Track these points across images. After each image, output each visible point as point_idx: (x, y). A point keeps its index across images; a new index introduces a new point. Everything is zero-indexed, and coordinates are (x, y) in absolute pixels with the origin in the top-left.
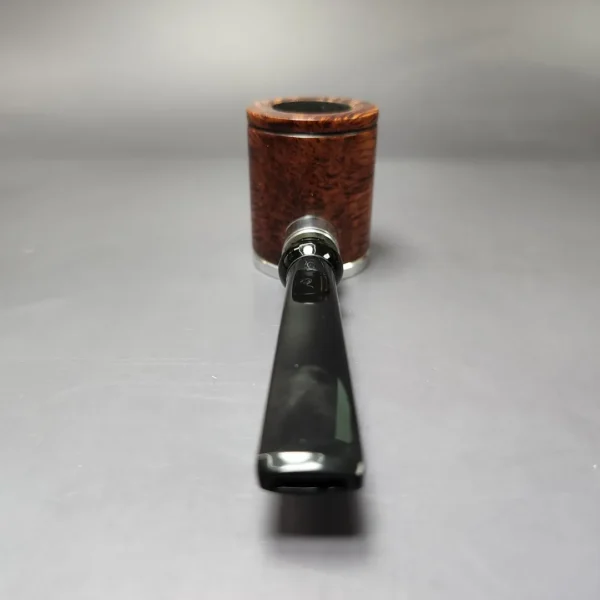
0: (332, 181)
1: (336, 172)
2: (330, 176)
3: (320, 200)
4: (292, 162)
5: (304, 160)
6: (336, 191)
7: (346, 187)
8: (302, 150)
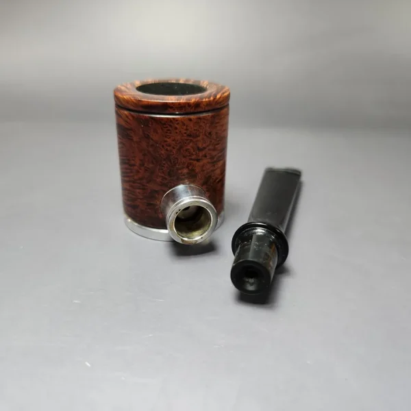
0: (201, 154)
1: (204, 145)
2: (200, 149)
3: (193, 170)
4: (166, 139)
5: (178, 138)
6: (205, 161)
7: (212, 158)
8: (176, 128)
